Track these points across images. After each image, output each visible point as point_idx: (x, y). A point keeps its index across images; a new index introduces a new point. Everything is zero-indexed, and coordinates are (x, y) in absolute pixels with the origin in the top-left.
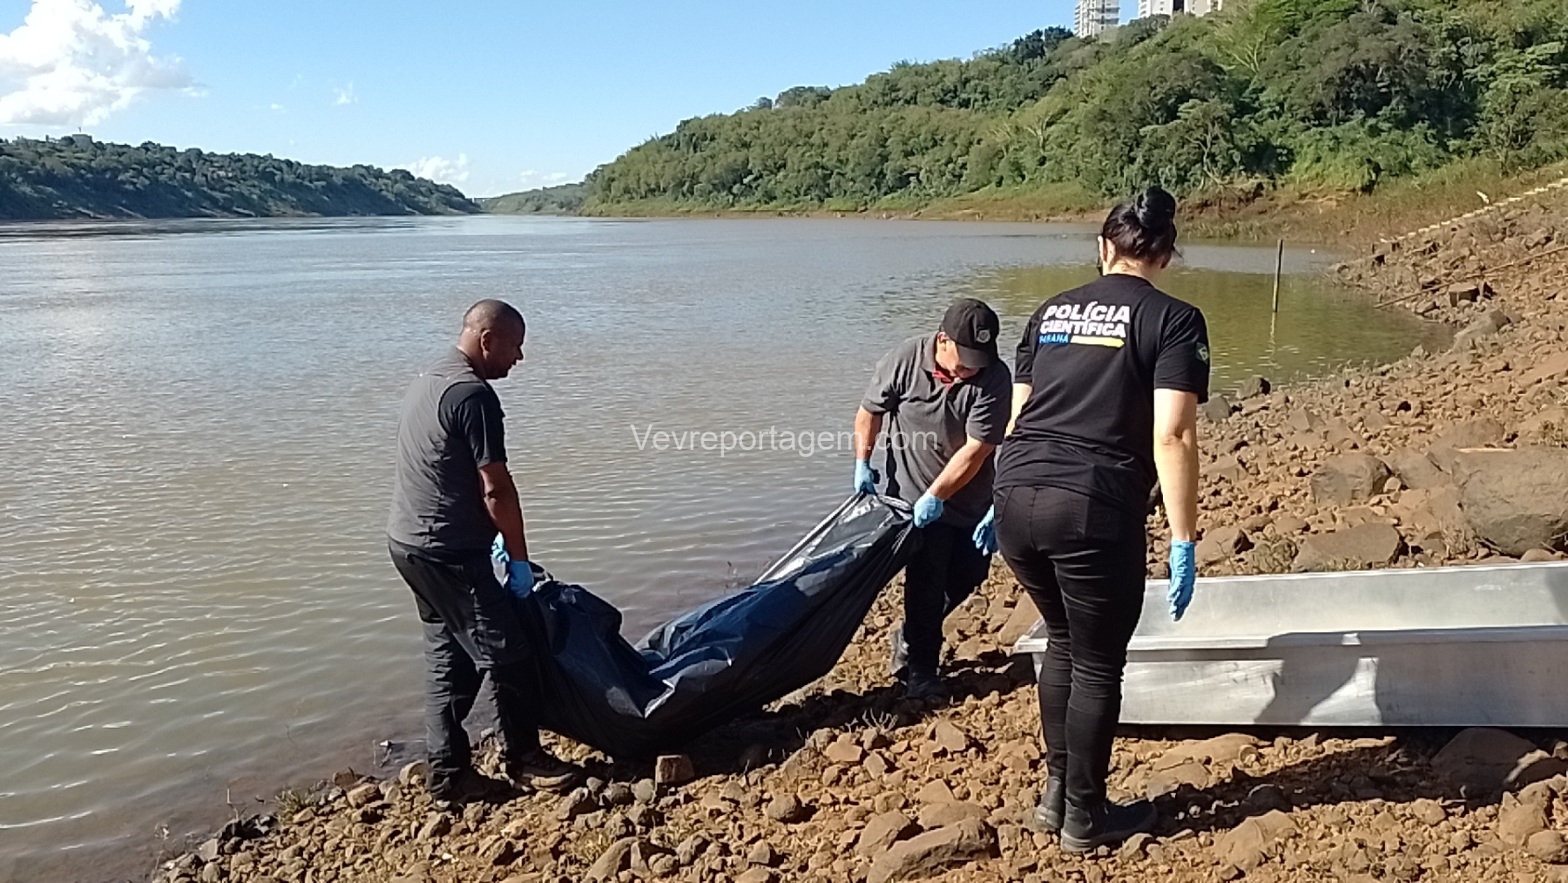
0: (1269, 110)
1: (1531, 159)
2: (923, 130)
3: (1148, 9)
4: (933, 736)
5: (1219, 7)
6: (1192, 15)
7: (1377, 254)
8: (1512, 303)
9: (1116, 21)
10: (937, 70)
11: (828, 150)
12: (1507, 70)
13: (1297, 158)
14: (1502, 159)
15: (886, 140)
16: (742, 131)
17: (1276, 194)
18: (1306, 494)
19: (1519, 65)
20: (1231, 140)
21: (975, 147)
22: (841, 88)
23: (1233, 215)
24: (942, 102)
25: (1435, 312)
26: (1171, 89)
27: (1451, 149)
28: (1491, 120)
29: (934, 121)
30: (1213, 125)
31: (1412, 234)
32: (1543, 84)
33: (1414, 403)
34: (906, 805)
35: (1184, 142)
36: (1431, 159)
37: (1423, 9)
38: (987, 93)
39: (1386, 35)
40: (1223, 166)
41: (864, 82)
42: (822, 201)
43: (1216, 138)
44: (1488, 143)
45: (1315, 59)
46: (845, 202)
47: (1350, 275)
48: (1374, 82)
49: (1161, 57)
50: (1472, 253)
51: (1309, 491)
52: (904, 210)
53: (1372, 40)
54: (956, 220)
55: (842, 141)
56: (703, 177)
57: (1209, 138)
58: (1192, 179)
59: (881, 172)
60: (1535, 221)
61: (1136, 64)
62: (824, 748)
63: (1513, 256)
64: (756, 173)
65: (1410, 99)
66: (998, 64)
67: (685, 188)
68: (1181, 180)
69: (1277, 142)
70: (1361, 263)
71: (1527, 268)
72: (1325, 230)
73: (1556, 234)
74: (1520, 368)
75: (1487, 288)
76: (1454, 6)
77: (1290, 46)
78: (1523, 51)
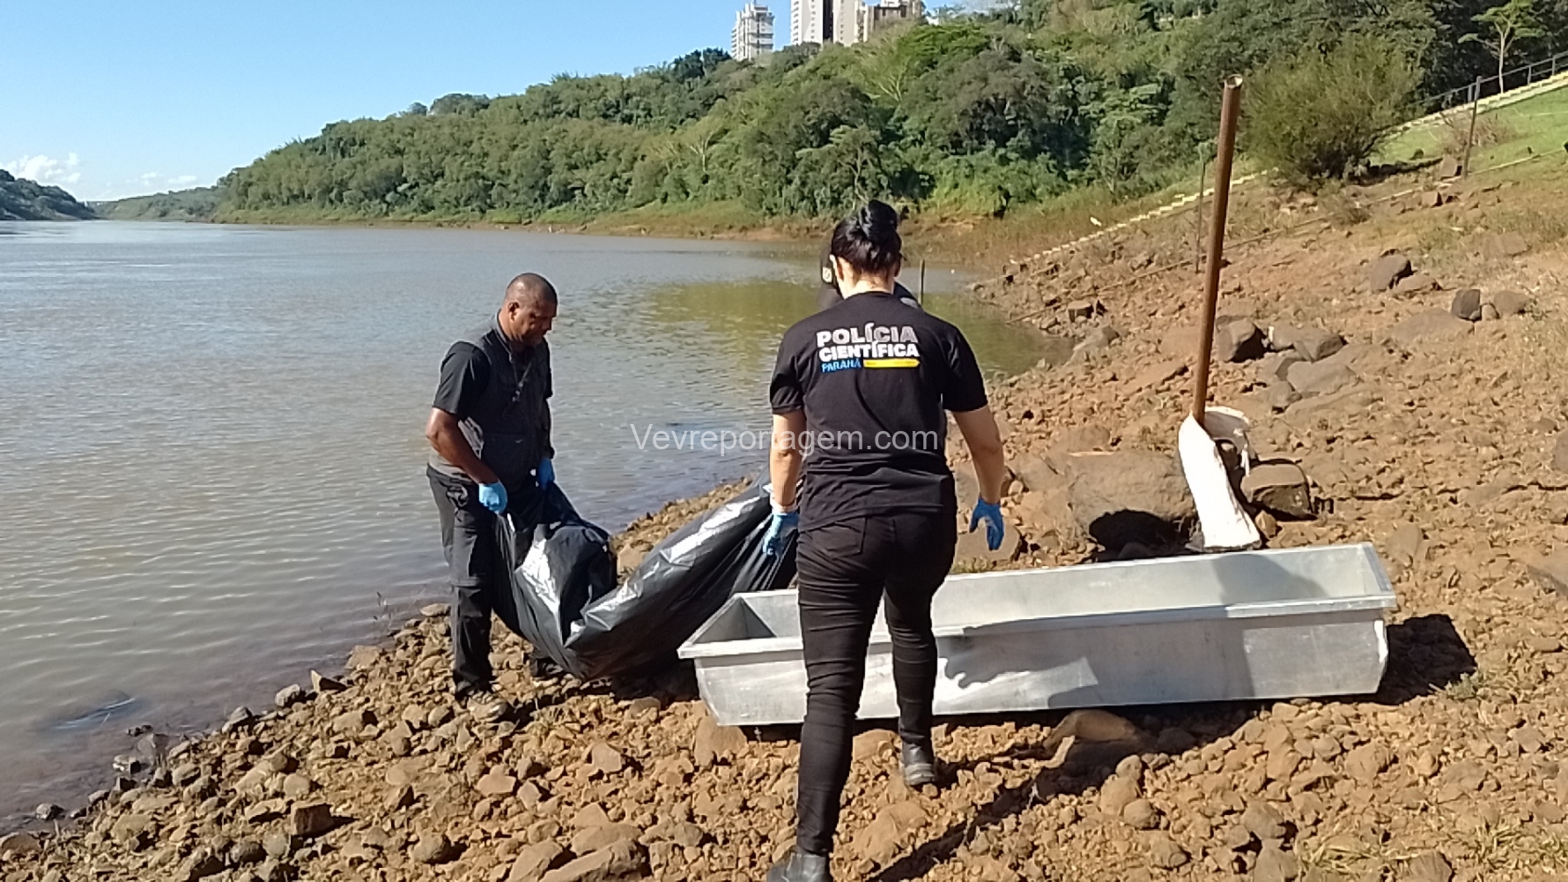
0: (912, 138)
1: (1136, 189)
2: (587, 143)
3: (799, 36)
4: (589, 759)
5: (865, 39)
6: (840, 45)
7: (1008, 274)
8: (1120, 319)
9: (771, 46)
10: (599, 85)
11: (489, 160)
12: (1114, 108)
13: (938, 184)
14: (1112, 189)
15: (549, 152)
16: (395, 137)
17: (920, 217)
19: (1126, 103)
20: (879, 165)
21: (639, 163)
22: (499, 98)
24: (605, 116)
25: (1056, 327)
26: (824, 114)
27: (1069, 178)
28: (1100, 154)
29: (598, 135)
30: (863, 150)
31: (1037, 256)
33: (1036, 412)
34: (560, 833)
35: (836, 167)
36: (1053, 187)
37: (1043, 49)
38: (650, 110)
39: (1012, 72)
40: (872, 190)
41: (524, 93)
42: (483, 212)
43: (865, 163)
44: (1099, 173)
45: (951, 91)
46: (508, 214)
47: (984, 293)
48: (1002, 114)
49: (813, 83)
50: (1087, 274)
52: (567, 224)
53: (1000, 76)
54: (623, 234)
55: (503, 151)
56: (353, 184)
57: (859, 162)
58: (846, 201)
59: (545, 184)
60: (1138, 244)
61: (791, 89)
62: (476, 782)
63: (1121, 276)
64: (411, 181)
65: (1034, 132)
66: (659, 81)
67: (333, 195)
68: (836, 202)
69: (919, 169)
70: (993, 282)
71: (1132, 287)
72: (963, 252)
73: (1156, 257)
74: (1124, 377)
75: (1099, 305)
76: (1069, 48)
77: (928, 79)
78: (1127, 91)
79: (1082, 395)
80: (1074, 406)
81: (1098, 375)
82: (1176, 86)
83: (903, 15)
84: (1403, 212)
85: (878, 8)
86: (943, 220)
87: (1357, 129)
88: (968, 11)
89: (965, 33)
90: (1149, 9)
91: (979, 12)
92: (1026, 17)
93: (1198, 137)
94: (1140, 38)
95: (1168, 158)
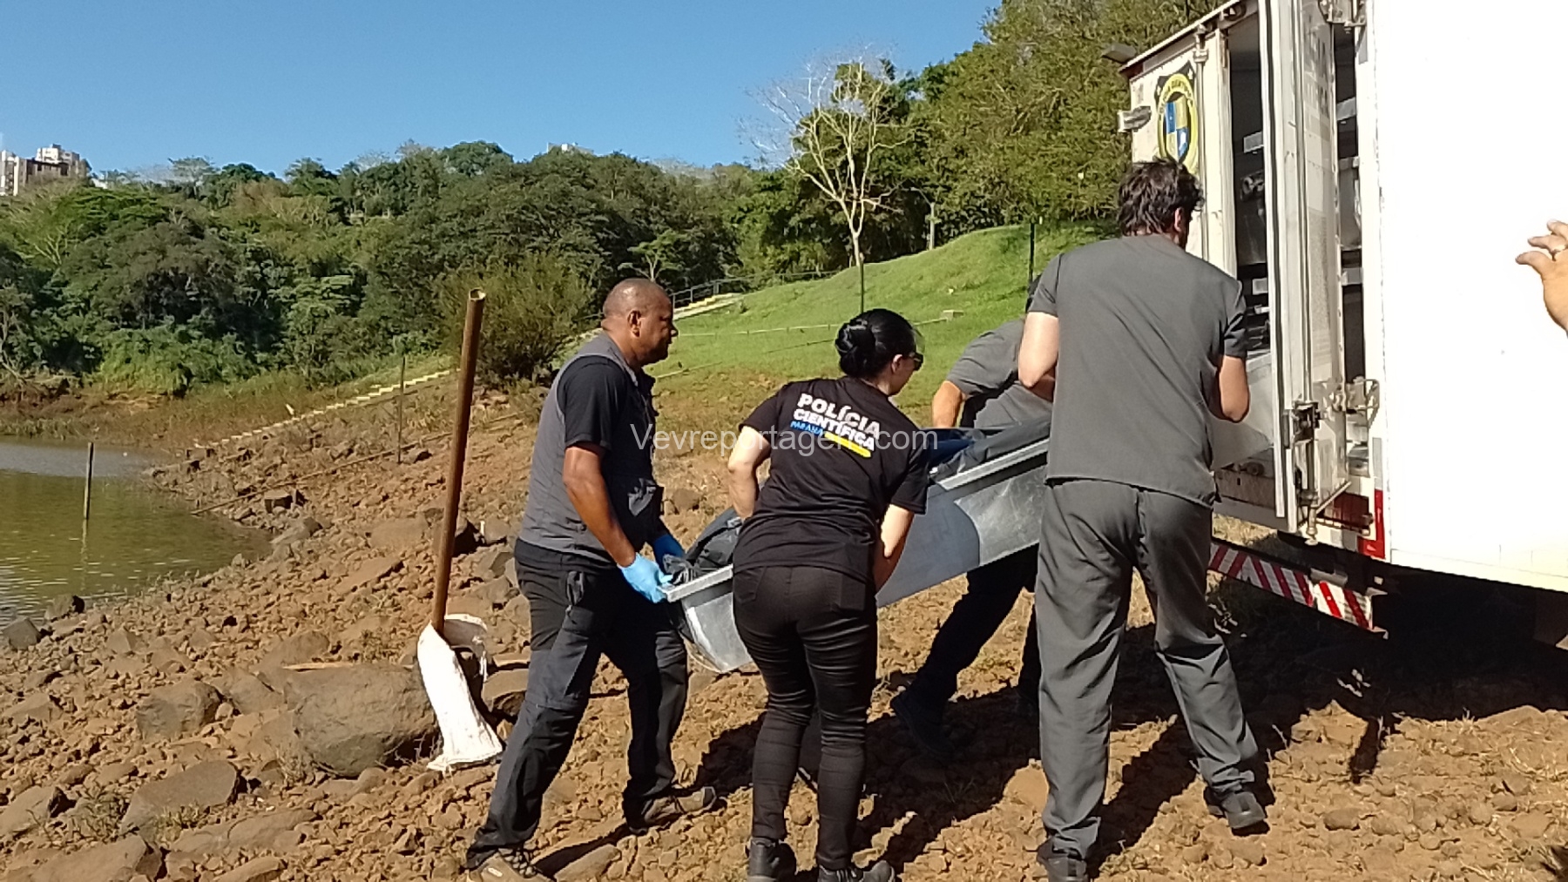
0: (73, 305)
1: (331, 376)
5: (15, 192)
7: (193, 459)
12: (306, 294)
13: (106, 357)
14: (305, 373)
17: (83, 392)
18: (131, 730)
19: (317, 292)
20: (31, 332)
23: (34, 412)
25: (251, 518)
27: (259, 361)
28: (293, 339)
30: (10, 315)
31: (225, 441)
32: (338, 311)
33: (240, 618)
36: (240, 370)
37: (229, 229)
39: (194, 247)
40: (22, 359)
43: (12, 328)
44: (293, 359)
45: (123, 260)
47: (165, 479)
48: (183, 289)
50: (283, 462)
51: (135, 727)
53: (178, 250)
57: (5, 328)
60: (337, 433)
63: (320, 465)
65: (219, 311)
69: (84, 339)
70: (175, 469)
71: (333, 477)
72: (139, 433)
73: (356, 447)
74: (335, 574)
75: (299, 495)
76: (256, 231)
77: (95, 244)
78: (319, 280)
79: (290, 595)
80: (282, 608)
81: (305, 572)
82: (369, 278)
83: (64, 173)
85: (33, 161)
86: (112, 397)
87: (541, 336)
88: (142, 179)
89: (139, 201)
90: (339, 203)
91: (156, 182)
92: (209, 194)
93: (392, 330)
94: (332, 230)
95: (363, 348)
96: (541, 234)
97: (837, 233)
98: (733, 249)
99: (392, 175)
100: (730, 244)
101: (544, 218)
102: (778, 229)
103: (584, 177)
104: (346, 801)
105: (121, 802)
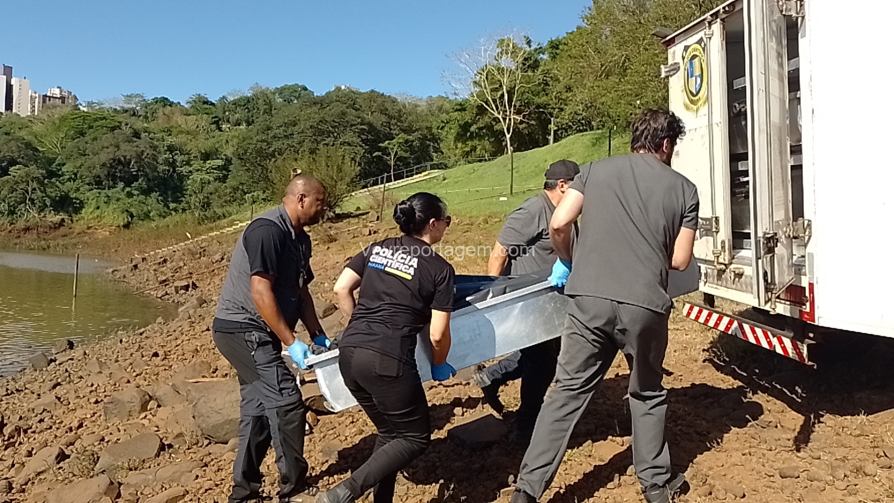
0: (68, 177)
1: (211, 217)
5: (36, 114)
6: (18, 115)
7: (134, 263)
8: (206, 292)
12: (198, 170)
13: (86, 206)
14: (197, 215)
17: (73, 225)
18: (101, 415)
19: (204, 169)
20: (44, 191)
23: (46, 236)
25: (167, 297)
26: (4, 156)
27: (171, 208)
28: (191, 195)
30: (33, 182)
31: (152, 253)
32: (215, 180)
33: (161, 353)
35: (13, 190)
36: (161, 213)
37: (154, 134)
39: (135, 144)
40: (39, 207)
43: (34, 189)
44: (190, 208)
45: (95, 151)
47: (118, 275)
48: (129, 168)
50: (185, 265)
51: (103, 414)
53: (127, 145)
57: (30, 189)
58: (19, 213)
60: (215, 249)
63: (206, 267)
65: (149, 180)
68: (12, 213)
69: (73, 196)
70: (125, 268)
71: (212, 273)
72: (104, 249)
73: (226, 256)
75: (193, 284)
76: (170, 135)
77: (80, 142)
78: (205, 162)
79: (189, 340)
80: (185, 347)
81: (197, 327)
82: (233, 162)
83: (63, 102)
84: (354, 237)
85: (45, 96)
86: (89, 228)
88: (106, 106)
89: (104, 118)
90: (216, 119)
91: (114, 107)
92: (144, 114)
93: (246, 190)
94: (212, 134)
95: (230, 201)
96: (330, 136)
97: (498, 136)
98: (438, 144)
99: (245, 103)
100: (437, 142)
101: (332, 127)
102: (464, 133)
103: (354, 104)
104: (221, 457)
105: (95, 456)
